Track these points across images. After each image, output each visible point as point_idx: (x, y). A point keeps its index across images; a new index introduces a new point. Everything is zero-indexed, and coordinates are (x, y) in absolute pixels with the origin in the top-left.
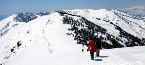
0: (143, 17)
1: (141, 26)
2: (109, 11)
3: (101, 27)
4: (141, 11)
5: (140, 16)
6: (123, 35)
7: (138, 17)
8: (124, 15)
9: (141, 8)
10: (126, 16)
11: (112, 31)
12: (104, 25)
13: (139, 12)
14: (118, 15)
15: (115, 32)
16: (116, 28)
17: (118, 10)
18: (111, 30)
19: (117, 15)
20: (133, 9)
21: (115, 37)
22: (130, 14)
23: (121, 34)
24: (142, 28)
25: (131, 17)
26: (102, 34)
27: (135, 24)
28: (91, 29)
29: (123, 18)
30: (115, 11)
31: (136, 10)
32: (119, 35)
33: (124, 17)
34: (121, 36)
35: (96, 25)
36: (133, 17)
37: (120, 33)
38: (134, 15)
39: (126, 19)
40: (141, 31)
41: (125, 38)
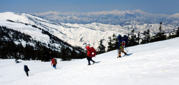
0: (61, 23)
1: (62, 32)
2: (20, 15)
3: (20, 33)
4: (57, 16)
5: (57, 21)
6: (54, 41)
7: (56, 23)
8: (40, 20)
9: (55, 13)
10: (43, 21)
11: (39, 37)
12: (24, 29)
13: (55, 18)
14: (34, 21)
15: (43, 38)
16: (42, 32)
17: (31, 15)
18: (37, 36)
19: (32, 20)
20: (48, 14)
21: (46, 45)
22: (47, 19)
23: (52, 39)
24: (64, 34)
25: (49, 22)
26: (27, 42)
27: (56, 30)
28: (4, 37)
29: (40, 24)
30: (28, 15)
31: (51, 15)
32: (50, 42)
33: (42, 23)
34: (53, 42)
35: (10, 30)
36: (51, 23)
37: (50, 39)
38: (52, 21)
39: (45, 25)
40: (63, 37)
41: (58, 43)
